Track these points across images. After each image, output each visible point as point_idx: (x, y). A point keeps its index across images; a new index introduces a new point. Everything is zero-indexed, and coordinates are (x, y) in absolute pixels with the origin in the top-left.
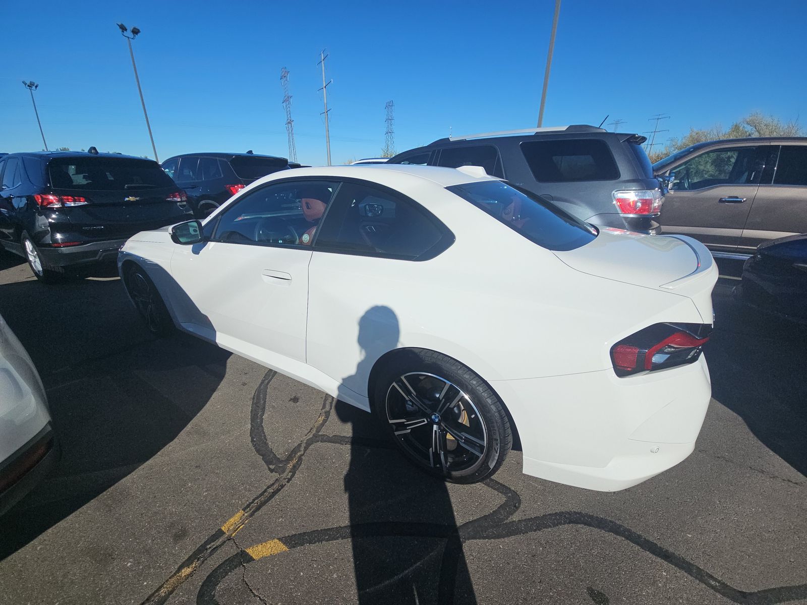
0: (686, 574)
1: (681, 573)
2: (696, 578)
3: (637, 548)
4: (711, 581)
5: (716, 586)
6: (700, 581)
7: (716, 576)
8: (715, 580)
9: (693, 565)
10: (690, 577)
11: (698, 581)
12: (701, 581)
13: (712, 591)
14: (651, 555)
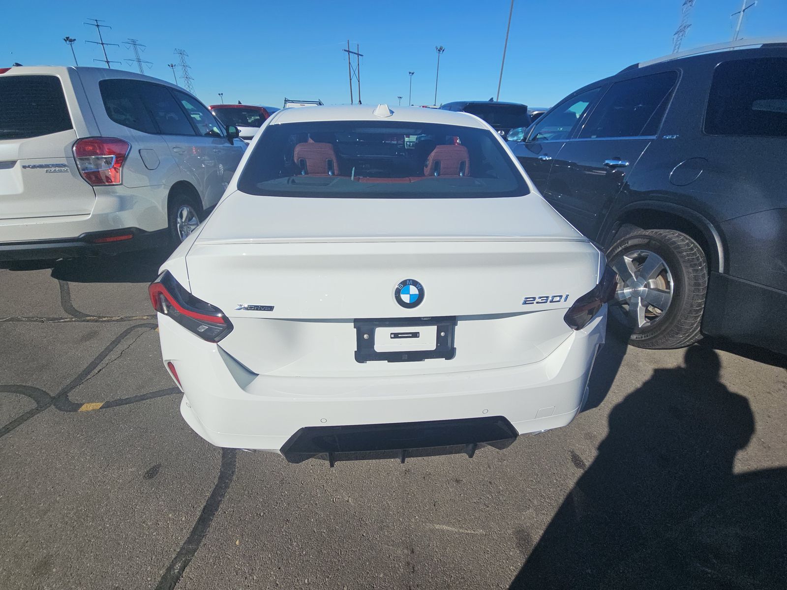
0: (186, 538)
1: (186, 533)
2: (182, 549)
3: (208, 494)
4: (180, 564)
5: (174, 570)
6: (179, 552)
7: (187, 569)
8: (183, 569)
9: (198, 544)
10: (183, 542)
11: (178, 551)
12: (179, 554)
13: (167, 564)
14: (202, 506)
